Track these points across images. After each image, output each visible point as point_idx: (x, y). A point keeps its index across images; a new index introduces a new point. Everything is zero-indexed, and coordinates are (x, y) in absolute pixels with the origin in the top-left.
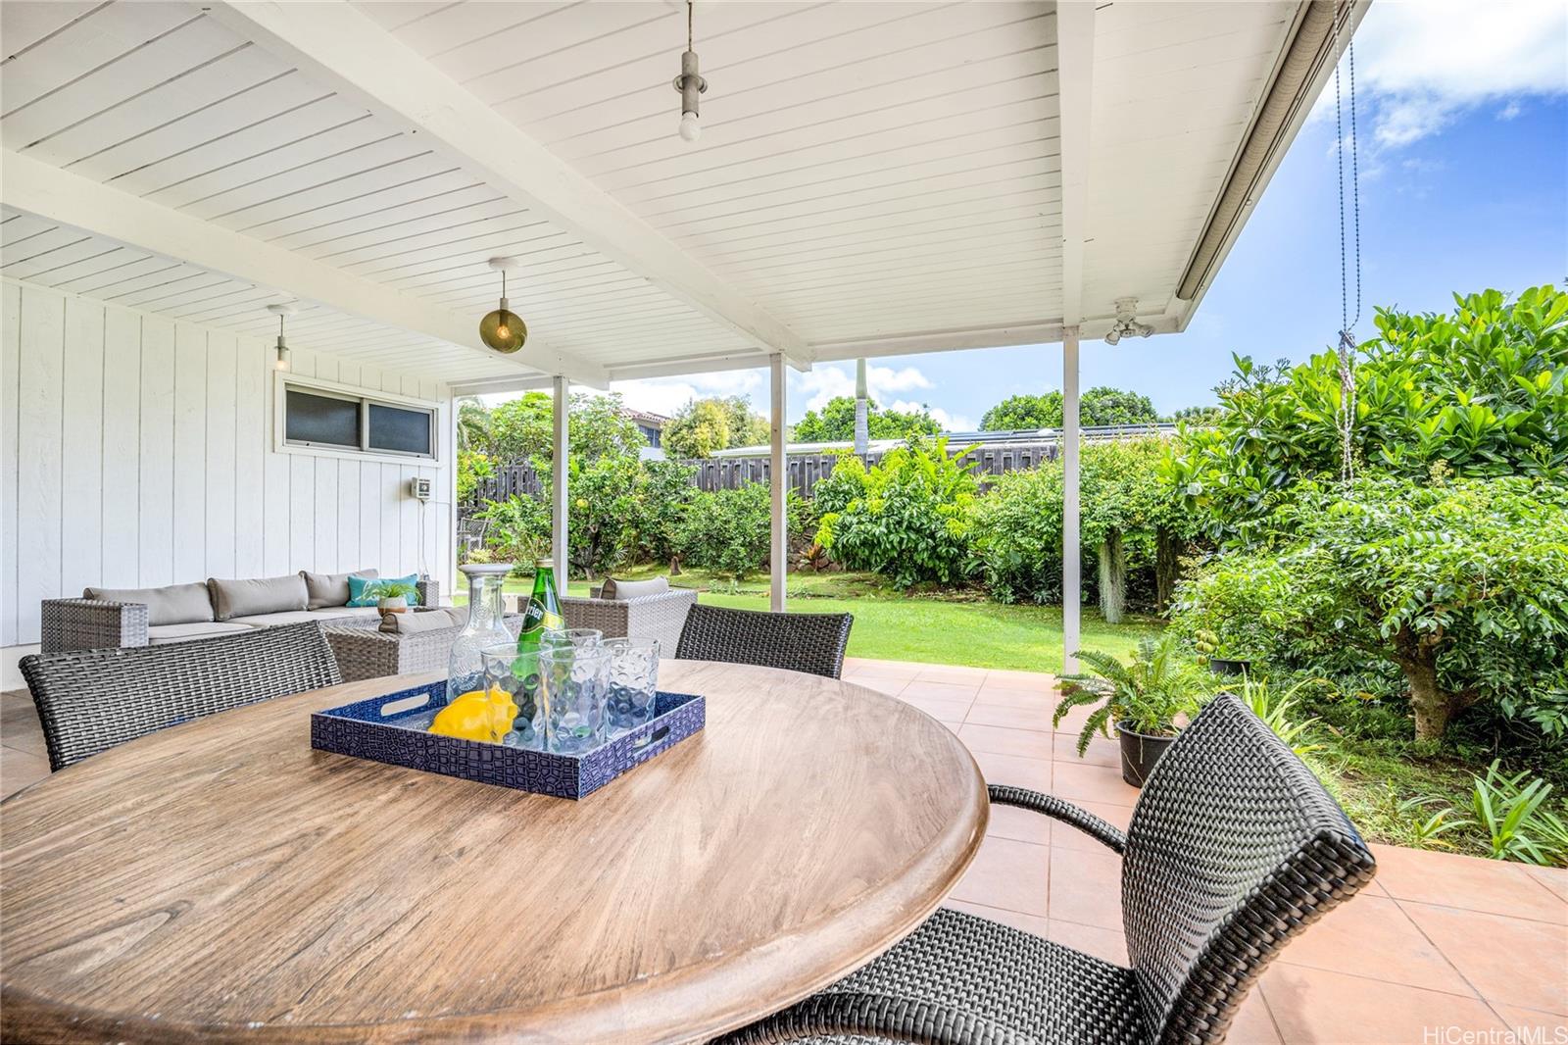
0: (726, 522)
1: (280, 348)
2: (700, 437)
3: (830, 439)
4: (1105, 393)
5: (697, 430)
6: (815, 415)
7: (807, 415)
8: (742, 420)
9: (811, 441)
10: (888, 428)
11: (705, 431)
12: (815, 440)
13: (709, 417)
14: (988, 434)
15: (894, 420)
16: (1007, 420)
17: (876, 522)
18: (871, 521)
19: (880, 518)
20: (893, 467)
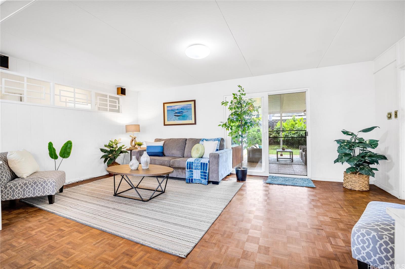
17: (293, 135)
18: (292, 134)
19: (294, 134)
20: (291, 124)
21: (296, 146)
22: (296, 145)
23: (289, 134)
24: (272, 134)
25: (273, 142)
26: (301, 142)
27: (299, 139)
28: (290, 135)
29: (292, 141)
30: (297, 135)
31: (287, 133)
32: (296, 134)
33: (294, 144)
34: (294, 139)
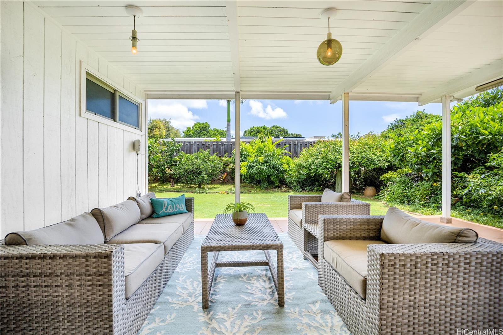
0: (200, 165)
1: (134, 38)
2: (156, 133)
3: (196, 137)
4: (277, 127)
5: (155, 131)
6: (190, 128)
7: (187, 128)
8: (168, 128)
9: (189, 137)
10: (216, 134)
11: (157, 131)
12: (190, 137)
13: (158, 126)
14: (247, 137)
15: (217, 131)
16: (252, 133)
17: (261, 165)
18: (260, 165)
19: (263, 164)
20: (257, 146)
21: (264, 186)
22: (265, 184)
23: (255, 164)
24: (229, 165)
25: (230, 179)
26: (272, 179)
27: (270, 174)
28: (257, 165)
29: (259, 177)
30: (266, 167)
31: (250, 162)
32: (265, 165)
33: (262, 183)
34: (262, 174)
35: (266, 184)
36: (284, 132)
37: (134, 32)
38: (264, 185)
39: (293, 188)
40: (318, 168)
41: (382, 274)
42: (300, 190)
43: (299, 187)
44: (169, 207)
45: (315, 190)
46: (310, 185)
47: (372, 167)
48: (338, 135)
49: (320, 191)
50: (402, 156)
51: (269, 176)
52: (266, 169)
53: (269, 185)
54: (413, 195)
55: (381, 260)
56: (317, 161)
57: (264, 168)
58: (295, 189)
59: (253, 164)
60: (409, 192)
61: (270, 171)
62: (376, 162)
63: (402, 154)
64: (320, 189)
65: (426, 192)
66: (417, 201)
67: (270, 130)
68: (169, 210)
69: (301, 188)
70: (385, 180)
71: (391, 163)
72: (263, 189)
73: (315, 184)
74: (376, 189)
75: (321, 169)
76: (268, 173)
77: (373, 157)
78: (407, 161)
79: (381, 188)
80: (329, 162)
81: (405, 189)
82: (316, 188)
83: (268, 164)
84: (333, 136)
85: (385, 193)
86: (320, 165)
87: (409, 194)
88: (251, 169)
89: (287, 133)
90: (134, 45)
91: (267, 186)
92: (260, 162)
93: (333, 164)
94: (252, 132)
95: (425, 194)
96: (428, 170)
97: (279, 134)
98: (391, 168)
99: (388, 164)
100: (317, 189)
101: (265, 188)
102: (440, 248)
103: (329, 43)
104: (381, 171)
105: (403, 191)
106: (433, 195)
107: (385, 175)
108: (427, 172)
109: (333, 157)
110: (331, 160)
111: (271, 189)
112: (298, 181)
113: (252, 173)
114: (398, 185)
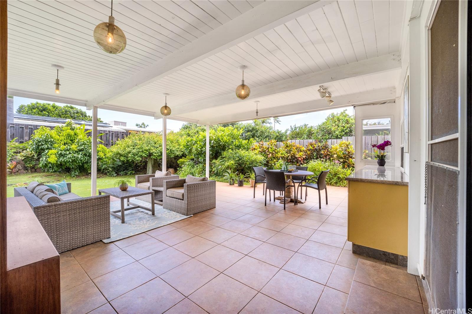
17: (75, 153)
18: (73, 153)
19: (77, 152)
21: (75, 174)
23: (68, 152)
28: (70, 153)
30: (81, 155)
31: (61, 151)
32: (81, 153)
33: (73, 171)
34: (76, 162)
35: (78, 171)
36: (82, 114)
37: (58, 81)
38: (75, 172)
39: (108, 174)
40: (134, 156)
41: (188, 189)
42: (116, 175)
43: (114, 173)
44: (60, 190)
45: (129, 174)
46: (124, 170)
47: (172, 156)
48: (142, 125)
49: (133, 174)
50: (190, 150)
51: (83, 164)
52: (81, 157)
53: (80, 172)
54: (195, 172)
55: (188, 186)
56: (134, 151)
57: (80, 156)
58: (110, 174)
59: (64, 152)
60: (193, 170)
61: (85, 159)
62: (176, 152)
63: (190, 148)
64: (133, 173)
65: (200, 170)
66: (197, 175)
67: (64, 110)
68: (60, 192)
69: (116, 173)
70: (180, 164)
71: (184, 153)
72: (74, 176)
73: (129, 169)
74: (175, 170)
75: (137, 157)
76: (83, 161)
77: (174, 149)
78: (192, 153)
79: (178, 169)
80: (144, 151)
81: (191, 169)
82: (129, 172)
83: (84, 152)
84: (137, 125)
85: (181, 172)
86: (136, 154)
87: (193, 171)
88: (62, 157)
89: (86, 116)
90: (57, 88)
91: (78, 173)
92: (73, 150)
93: (147, 154)
94: (34, 109)
95: (200, 171)
96: (201, 158)
97: (75, 116)
98: (184, 156)
99: (182, 153)
100: (131, 173)
101: (76, 175)
102: (199, 182)
103: (166, 107)
104: (177, 158)
105: (190, 170)
106: (204, 171)
107: (181, 160)
108: (201, 159)
109: (147, 148)
110: (145, 150)
111: (83, 176)
112: (113, 167)
113: (64, 161)
114: (188, 166)
